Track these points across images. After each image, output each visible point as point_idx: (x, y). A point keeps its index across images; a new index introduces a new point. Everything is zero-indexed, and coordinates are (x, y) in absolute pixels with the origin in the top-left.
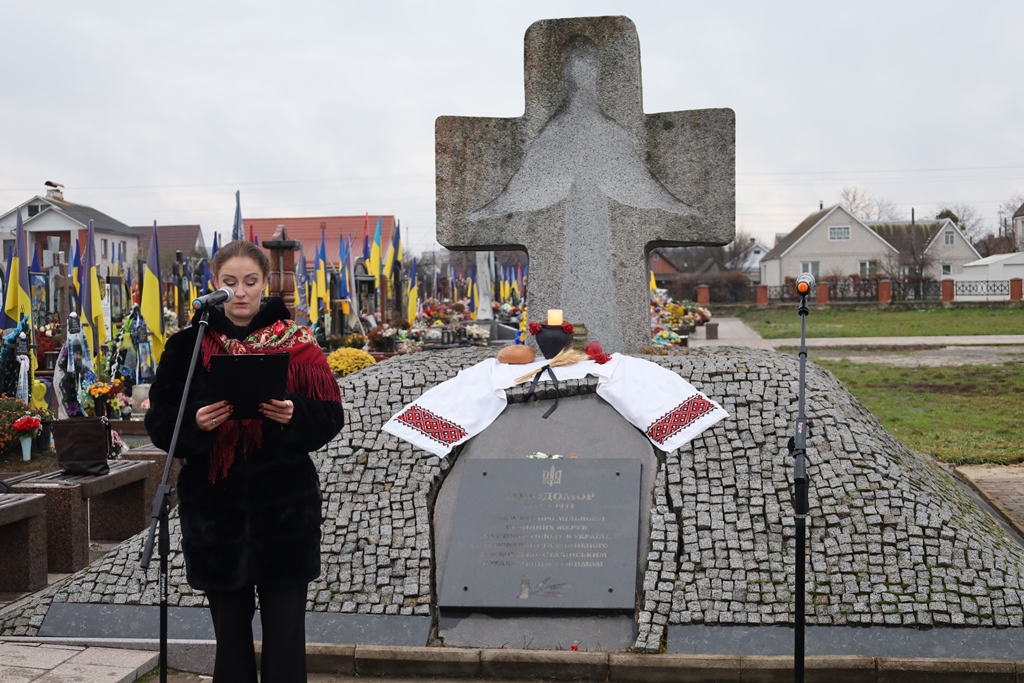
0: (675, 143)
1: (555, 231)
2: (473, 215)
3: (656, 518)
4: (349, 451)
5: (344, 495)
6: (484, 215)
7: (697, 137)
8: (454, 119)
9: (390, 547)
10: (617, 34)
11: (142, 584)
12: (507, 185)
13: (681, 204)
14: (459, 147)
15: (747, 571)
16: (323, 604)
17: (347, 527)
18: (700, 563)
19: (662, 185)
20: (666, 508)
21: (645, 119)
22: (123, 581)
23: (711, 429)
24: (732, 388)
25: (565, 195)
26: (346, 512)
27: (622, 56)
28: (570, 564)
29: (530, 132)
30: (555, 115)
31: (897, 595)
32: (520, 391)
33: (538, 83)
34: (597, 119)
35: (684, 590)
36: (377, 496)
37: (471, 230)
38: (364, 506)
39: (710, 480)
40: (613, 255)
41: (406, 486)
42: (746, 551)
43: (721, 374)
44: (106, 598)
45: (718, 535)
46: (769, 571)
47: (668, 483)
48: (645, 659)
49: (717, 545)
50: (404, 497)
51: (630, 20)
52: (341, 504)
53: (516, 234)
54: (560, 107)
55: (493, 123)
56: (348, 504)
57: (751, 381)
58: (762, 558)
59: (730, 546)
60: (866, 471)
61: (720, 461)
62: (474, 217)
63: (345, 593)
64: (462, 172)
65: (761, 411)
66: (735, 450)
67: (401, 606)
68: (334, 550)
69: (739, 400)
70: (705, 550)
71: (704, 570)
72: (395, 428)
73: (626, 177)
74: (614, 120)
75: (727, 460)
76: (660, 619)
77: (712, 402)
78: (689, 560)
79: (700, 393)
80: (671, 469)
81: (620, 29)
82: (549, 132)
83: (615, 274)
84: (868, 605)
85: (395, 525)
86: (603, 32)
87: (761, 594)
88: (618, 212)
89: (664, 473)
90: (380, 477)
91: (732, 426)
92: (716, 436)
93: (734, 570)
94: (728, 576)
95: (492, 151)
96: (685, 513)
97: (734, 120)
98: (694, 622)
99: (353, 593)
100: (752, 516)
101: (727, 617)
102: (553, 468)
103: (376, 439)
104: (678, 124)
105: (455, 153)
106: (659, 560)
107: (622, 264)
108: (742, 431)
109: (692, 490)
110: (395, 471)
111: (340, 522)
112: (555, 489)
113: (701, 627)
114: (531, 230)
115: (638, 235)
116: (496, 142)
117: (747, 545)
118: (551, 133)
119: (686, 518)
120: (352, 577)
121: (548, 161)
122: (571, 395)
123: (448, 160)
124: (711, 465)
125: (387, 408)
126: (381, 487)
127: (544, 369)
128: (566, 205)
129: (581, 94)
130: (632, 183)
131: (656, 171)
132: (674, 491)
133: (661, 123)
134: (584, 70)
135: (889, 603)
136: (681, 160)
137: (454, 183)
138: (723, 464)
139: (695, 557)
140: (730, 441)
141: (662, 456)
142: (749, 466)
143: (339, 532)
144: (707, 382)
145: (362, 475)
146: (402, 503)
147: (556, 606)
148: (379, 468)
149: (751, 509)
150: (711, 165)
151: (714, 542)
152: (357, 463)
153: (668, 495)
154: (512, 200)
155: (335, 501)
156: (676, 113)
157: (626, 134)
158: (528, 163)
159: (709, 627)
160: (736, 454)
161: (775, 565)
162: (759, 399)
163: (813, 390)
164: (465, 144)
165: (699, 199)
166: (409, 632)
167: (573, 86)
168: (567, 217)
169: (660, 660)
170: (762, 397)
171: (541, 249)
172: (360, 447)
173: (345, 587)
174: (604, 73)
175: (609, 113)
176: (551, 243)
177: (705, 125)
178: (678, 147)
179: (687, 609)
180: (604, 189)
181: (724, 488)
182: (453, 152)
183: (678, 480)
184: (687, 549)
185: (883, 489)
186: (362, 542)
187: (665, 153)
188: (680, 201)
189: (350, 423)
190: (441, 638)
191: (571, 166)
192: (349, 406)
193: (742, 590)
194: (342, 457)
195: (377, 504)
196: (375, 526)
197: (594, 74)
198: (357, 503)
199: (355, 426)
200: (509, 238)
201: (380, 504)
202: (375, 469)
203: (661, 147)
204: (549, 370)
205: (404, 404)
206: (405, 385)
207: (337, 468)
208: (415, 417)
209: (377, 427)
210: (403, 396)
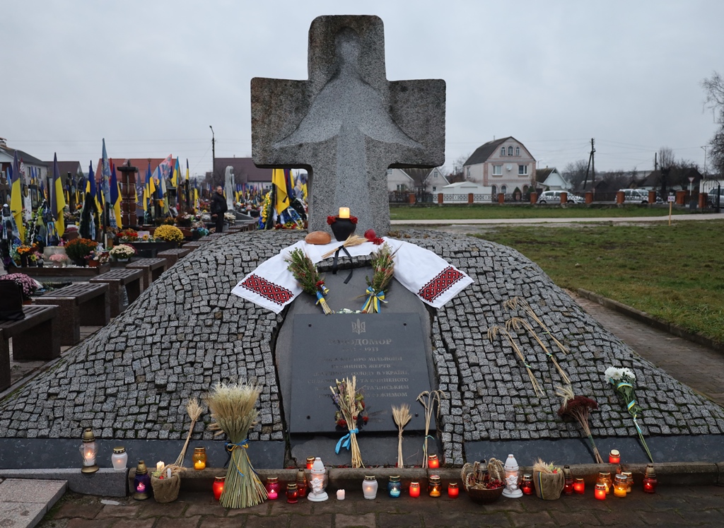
0: (408, 101)
1: (331, 156)
2: (277, 144)
3: (438, 358)
4: (208, 309)
5: (207, 344)
6: (284, 144)
7: (422, 97)
8: (263, 80)
10: (371, 27)
11: (51, 420)
12: (299, 125)
13: (411, 140)
14: (267, 98)
15: (511, 397)
16: (199, 433)
17: (212, 369)
18: (477, 392)
19: (399, 128)
20: (444, 350)
21: (389, 84)
22: (34, 418)
23: (464, 291)
24: (472, 262)
25: (337, 133)
26: (210, 357)
27: (375, 42)
28: (383, 395)
29: (314, 90)
30: (331, 79)
31: (619, 412)
32: (326, 264)
33: (320, 57)
34: (357, 84)
35: (470, 413)
36: (232, 344)
37: (275, 154)
38: (224, 352)
39: (470, 328)
40: (368, 172)
41: (253, 336)
42: (507, 382)
43: (462, 252)
44: (20, 433)
45: (485, 370)
46: (527, 397)
47: (441, 331)
48: (454, 473)
49: (487, 377)
50: (253, 345)
51: (380, 19)
52: (206, 350)
53: (305, 157)
54: (334, 74)
55: (289, 84)
56: (211, 351)
57: (483, 257)
58: (520, 387)
59: (496, 378)
60: (573, 320)
61: (475, 314)
62: (277, 146)
64: (269, 116)
65: (495, 278)
66: (483, 306)
67: (260, 433)
68: (204, 388)
69: (479, 271)
70: (478, 381)
71: (481, 397)
72: (240, 291)
73: (376, 122)
74: (369, 84)
75: (480, 313)
76: (458, 438)
77: (461, 272)
78: (469, 390)
79: (451, 266)
80: (442, 320)
81: (374, 24)
82: (326, 91)
83: (369, 184)
84: (602, 421)
85: (248, 367)
86: (362, 25)
87: (526, 415)
88: (371, 145)
89: (437, 323)
90: (234, 330)
91: (477, 289)
92: (468, 296)
93: (502, 397)
94: (499, 402)
95: (289, 102)
96: (459, 353)
97: (445, 87)
98: (482, 439)
100: (506, 355)
101: (505, 434)
102: (358, 320)
103: (227, 300)
104: (410, 88)
105: (264, 102)
106: (448, 391)
107: (373, 178)
108: (485, 292)
109: (460, 336)
110: (244, 325)
111: (207, 365)
112: (362, 336)
113: (487, 442)
114: (315, 155)
115: (384, 160)
116: (292, 96)
117: (507, 377)
118: (328, 91)
119: (460, 357)
121: (326, 110)
122: (361, 267)
123: (259, 107)
124: (469, 317)
125: (233, 277)
126: (235, 337)
127: (340, 248)
128: (338, 139)
129: (347, 67)
130: (380, 126)
131: (394, 116)
132: (447, 336)
133: (399, 87)
134: (349, 50)
135: (615, 419)
136: (412, 111)
137: (263, 122)
138: (477, 316)
139: (473, 387)
140: (478, 299)
141: (433, 311)
142: (496, 318)
143: (206, 373)
144: (454, 258)
145: (220, 327)
146: (252, 349)
147: (379, 430)
148: (231, 322)
149: (504, 350)
150: (430, 116)
151: (483, 375)
152: (215, 319)
153: (443, 340)
154: (302, 135)
155: (201, 348)
156: (409, 81)
157: (376, 94)
158: (312, 111)
159: (493, 443)
160: (485, 309)
161: (530, 393)
162: (491, 270)
163: (523, 263)
164: (271, 97)
165: (423, 137)
166: (269, 455)
167: (342, 61)
168: (338, 147)
170: (493, 268)
171: (321, 168)
172: (216, 306)
174: (362, 53)
175: (366, 80)
176: (328, 164)
177: (427, 90)
178: (409, 104)
179: (476, 430)
180: (362, 129)
181: (482, 334)
182: (263, 102)
183: (449, 329)
184: (466, 381)
185: (587, 332)
187: (402, 107)
188: (410, 138)
189: (207, 288)
190: (294, 459)
191: (340, 114)
192: (205, 275)
193: (511, 412)
194: (203, 314)
195: (233, 350)
196: (233, 368)
197: (357, 53)
198: (217, 349)
199: (211, 291)
200: (301, 159)
201: (235, 350)
202: (229, 323)
203: (399, 103)
204: (344, 249)
205: (245, 274)
206: (244, 259)
207: (201, 323)
208: (255, 284)
209: (227, 291)
210: (243, 267)
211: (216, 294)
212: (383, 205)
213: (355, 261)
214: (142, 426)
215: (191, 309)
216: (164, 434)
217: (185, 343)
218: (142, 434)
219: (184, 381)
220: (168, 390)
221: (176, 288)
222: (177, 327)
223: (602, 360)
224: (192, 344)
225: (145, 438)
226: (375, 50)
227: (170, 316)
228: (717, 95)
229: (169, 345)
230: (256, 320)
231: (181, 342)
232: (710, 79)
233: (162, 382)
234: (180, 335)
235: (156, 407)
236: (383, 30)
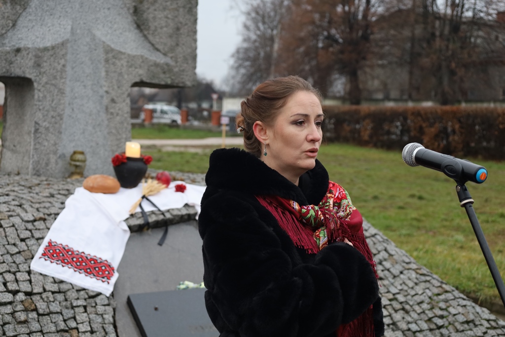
1: (59, 67)
4: (9, 297)
12: (16, 21)
13: (158, 53)
19: (145, 36)
25: (68, 36)
32: (135, 222)
40: (107, 92)
41: (92, 331)
53: (23, 67)
60: (428, 278)
72: (39, 265)
73: (116, 26)
83: (107, 108)
88: (110, 55)
90: (62, 326)
107: (113, 101)
110: (70, 315)
114: (38, 65)
115: (126, 76)
121: (51, 3)
125: (22, 246)
126: (68, 335)
127: (142, 198)
128: (68, 45)
130: (121, 31)
131: (140, 22)
145: (39, 322)
148: (52, 313)
150: (181, 23)
152: (26, 310)
154: (20, 36)
158: (33, 3)
165: (172, 49)
168: (68, 55)
171: (46, 83)
172: (18, 291)
176: (55, 78)
178: (157, 5)
180: (98, 34)
185: (447, 292)
187: (148, 9)
188: (158, 50)
191: (69, 10)
194: (6, 304)
200: (17, 70)
202: (48, 314)
203: (145, 3)
204: (148, 199)
205: (38, 239)
206: (26, 219)
207: (8, 318)
208: (58, 254)
209: (24, 267)
210: (30, 231)
211: (9, 272)
213: (168, 216)
223: (472, 321)
230: (85, 307)
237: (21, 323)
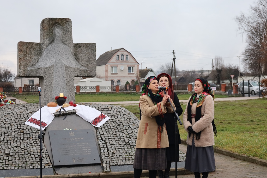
0: (81, 51)
1: (51, 73)
2: (29, 68)
3: (100, 143)
4: (18, 130)
5: (20, 141)
6: (32, 68)
7: (87, 50)
8: (24, 42)
9: (37, 152)
10: (67, 23)
12: (38, 60)
13: (83, 67)
14: (25, 50)
15: (124, 153)
16: (24, 167)
17: (24, 148)
18: (113, 152)
19: (78, 62)
20: (102, 140)
21: (74, 45)
23: (107, 122)
24: (109, 112)
25: (54, 63)
26: (22, 144)
27: (68, 28)
28: (83, 154)
29: (44, 47)
30: (51, 43)
32: (57, 114)
34: (61, 44)
35: (111, 158)
36: (29, 140)
37: (29, 72)
38: (27, 143)
39: (110, 133)
40: (66, 79)
41: (36, 138)
42: (123, 149)
43: (105, 109)
45: (116, 146)
46: (129, 153)
47: (100, 135)
48: (108, 174)
49: (116, 148)
50: (37, 140)
51: (70, 19)
52: (20, 143)
53: (41, 73)
54: (52, 41)
55: (34, 44)
56: (22, 143)
57: (113, 110)
58: (127, 150)
59: (119, 148)
61: (111, 129)
62: (29, 69)
63: (29, 164)
64: (26, 57)
65: (117, 117)
66: (114, 126)
67: (45, 166)
68: (23, 154)
69: (112, 115)
70: (113, 149)
71: (114, 154)
72: (27, 123)
73: (69, 59)
74: (66, 45)
75: (113, 129)
76: (108, 165)
77: (106, 115)
78: (111, 152)
79: (102, 113)
80: (100, 131)
81: (68, 21)
82: (49, 47)
83: (66, 84)
85: (37, 147)
86: (63, 22)
87: (129, 158)
88: (67, 68)
89: (99, 132)
90: (29, 136)
91: (112, 121)
92: (109, 123)
93: (121, 153)
94: (120, 155)
95: (34, 51)
96: (107, 141)
97: (96, 46)
98: (116, 165)
99: (31, 164)
100: (122, 141)
101: (123, 163)
102: (71, 132)
103: (24, 126)
104: (82, 46)
105: (24, 51)
106: (104, 152)
107: (68, 82)
108: (114, 122)
109: (107, 136)
110: (32, 134)
111: (22, 147)
112: (73, 137)
113: (117, 166)
114: (45, 72)
115: (72, 74)
116: (35, 49)
117: (123, 148)
118: (50, 47)
119: (107, 142)
120: (30, 160)
121: (49, 54)
122: (70, 115)
123: (22, 53)
124: (109, 130)
125: (24, 119)
126: (30, 138)
127: (61, 108)
128: (54, 66)
129: (57, 38)
130: (70, 61)
131: (77, 58)
132: (102, 136)
133: (78, 46)
134: (58, 31)
136: (83, 55)
137: (24, 59)
138: (112, 130)
139: (112, 151)
140: (112, 124)
141: (97, 128)
142: (118, 130)
143: (22, 150)
144: (103, 111)
145: (23, 135)
146: (36, 142)
147: (83, 164)
148: (27, 133)
149: (121, 139)
150: (90, 57)
151: (115, 147)
152: (21, 132)
153: (101, 137)
154: (39, 64)
155: (18, 142)
156: (82, 43)
157: (69, 48)
158: (43, 55)
159: (119, 166)
160: (114, 127)
161: (130, 152)
162: (116, 114)
163: (127, 112)
164: (27, 49)
165: (87, 65)
166: (49, 172)
167: (55, 35)
168: (54, 69)
169: (111, 174)
170: (117, 114)
171: (47, 77)
172: (20, 129)
173: (29, 163)
174: (63, 33)
175: (65, 43)
176: (50, 76)
177: (89, 47)
178: (82, 52)
179: (113, 162)
180: (63, 62)
181: (114, 135)
183: (103, 134)
184: (109, 149)
186: (29, 152)
187: (79, 54)
188: (83, 66)
189: (16, 123)
190: (57, 173)
191: (54, 56)
192: (14, 118)
193: (124, 157)
194: (16, 131)
195: (30, 142)
196: (31, 148)
197: (61, 32)
198: (24, 142)
199: (17, 123)
200: (39, 74)
201: (31, 142)
202: (26, 134)
203: (78, 52)
204: (63, 108)
205: (28, 117)
206: (27, 112)
207: (16, 134)
208: (33, 121)
209: (23, 123)
210: (27, 115)
211: (19, 124)
212: (72, 92)
213: (67, 112)
214: (4, 166)
215: (11, 130)
216: (13, 168)
217: (12, 141)
218: (5, 168)
219: (15, 152)
220: (10, 155)
221: (4, 123)
222: (8, 136)
224: (15, 141)
225: (7, 169)
226: (68, 31)
227: (4, 132)
228: (244, 26)
229: (7, 141)
230: (36, 133)
231: (11, 140)
232: (239, 16)
233: (8, 153)
234: (10, 138)
235: (8, 160)
236: (71, 24)
237: (19, 135)
